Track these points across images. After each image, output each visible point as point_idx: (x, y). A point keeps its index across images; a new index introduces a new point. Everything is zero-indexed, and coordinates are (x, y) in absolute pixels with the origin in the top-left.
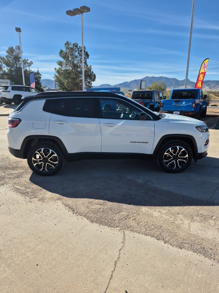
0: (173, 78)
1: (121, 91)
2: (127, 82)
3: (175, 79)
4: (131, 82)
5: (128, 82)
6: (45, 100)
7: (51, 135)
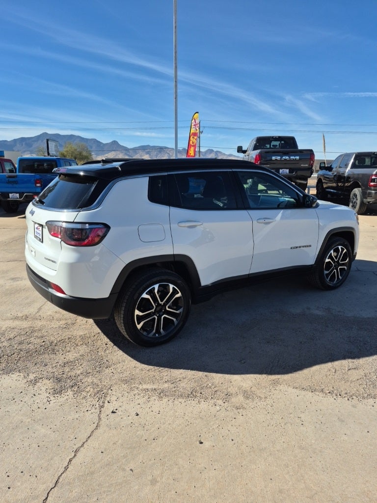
0: (92, 139)
1: (5, 158)
2: (6, 141)
3: (95, 141)
4: (15, 140)
5: (9, 140)
6: (147, 179)
7: (176, 253)
